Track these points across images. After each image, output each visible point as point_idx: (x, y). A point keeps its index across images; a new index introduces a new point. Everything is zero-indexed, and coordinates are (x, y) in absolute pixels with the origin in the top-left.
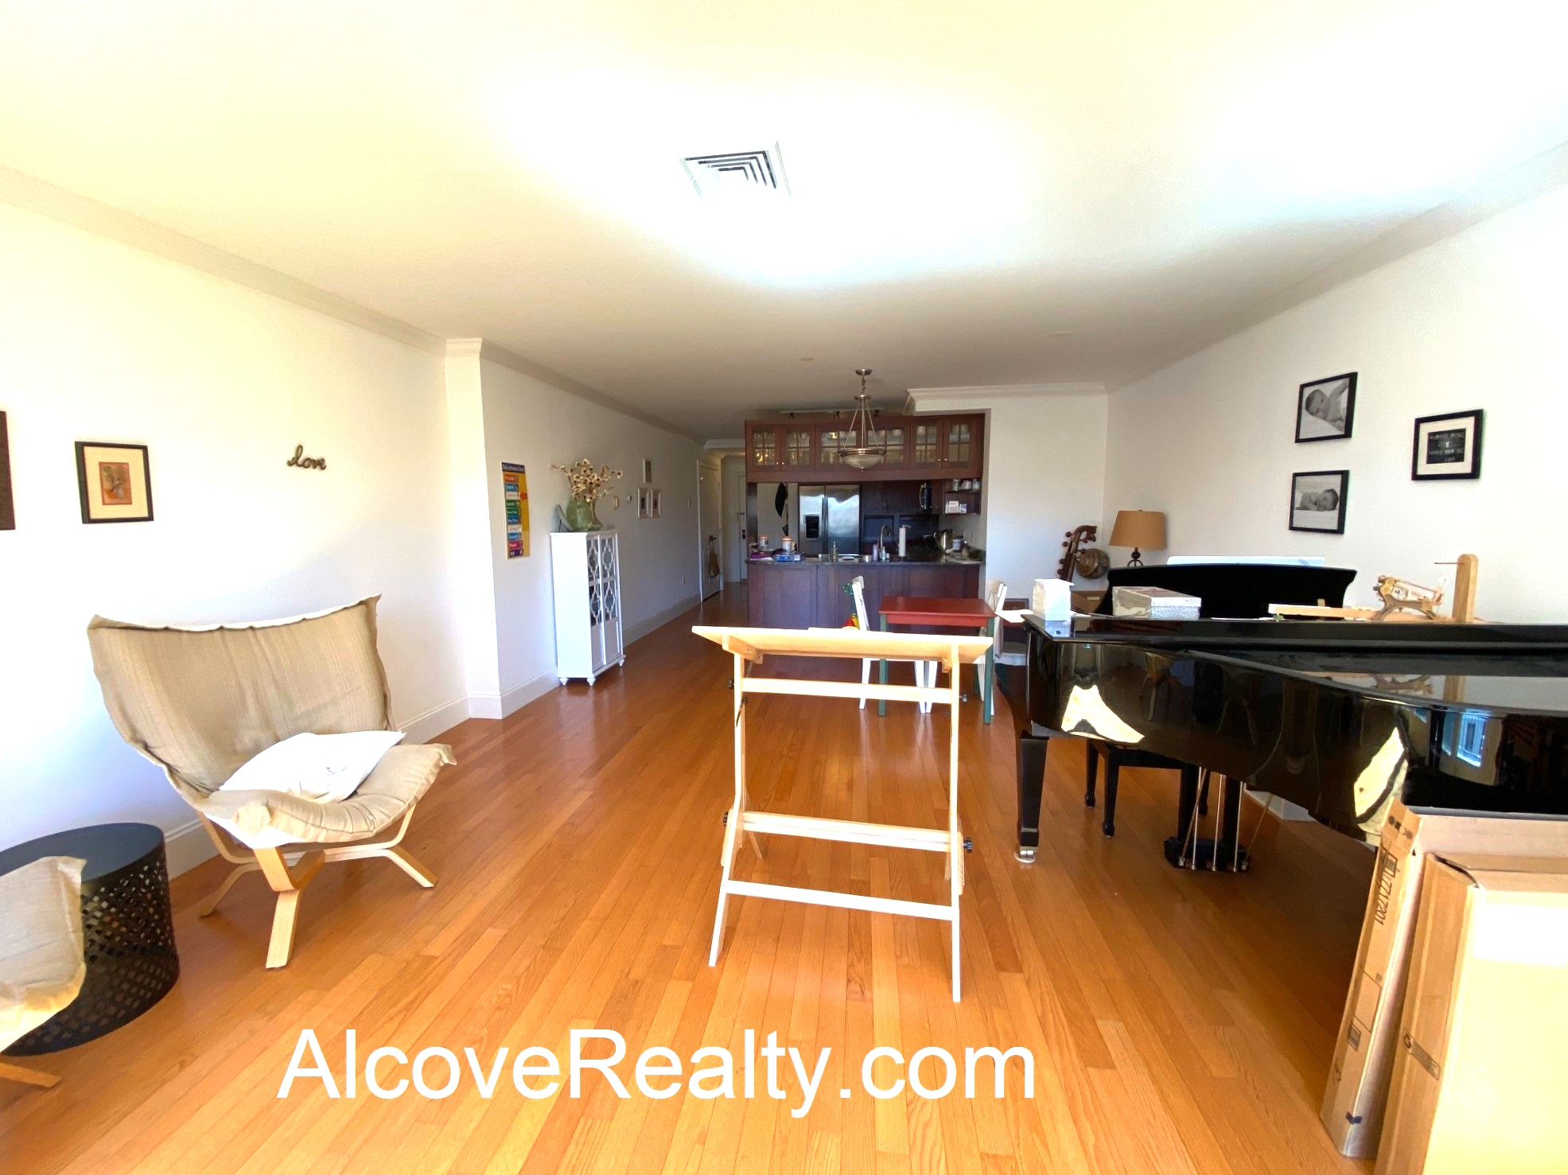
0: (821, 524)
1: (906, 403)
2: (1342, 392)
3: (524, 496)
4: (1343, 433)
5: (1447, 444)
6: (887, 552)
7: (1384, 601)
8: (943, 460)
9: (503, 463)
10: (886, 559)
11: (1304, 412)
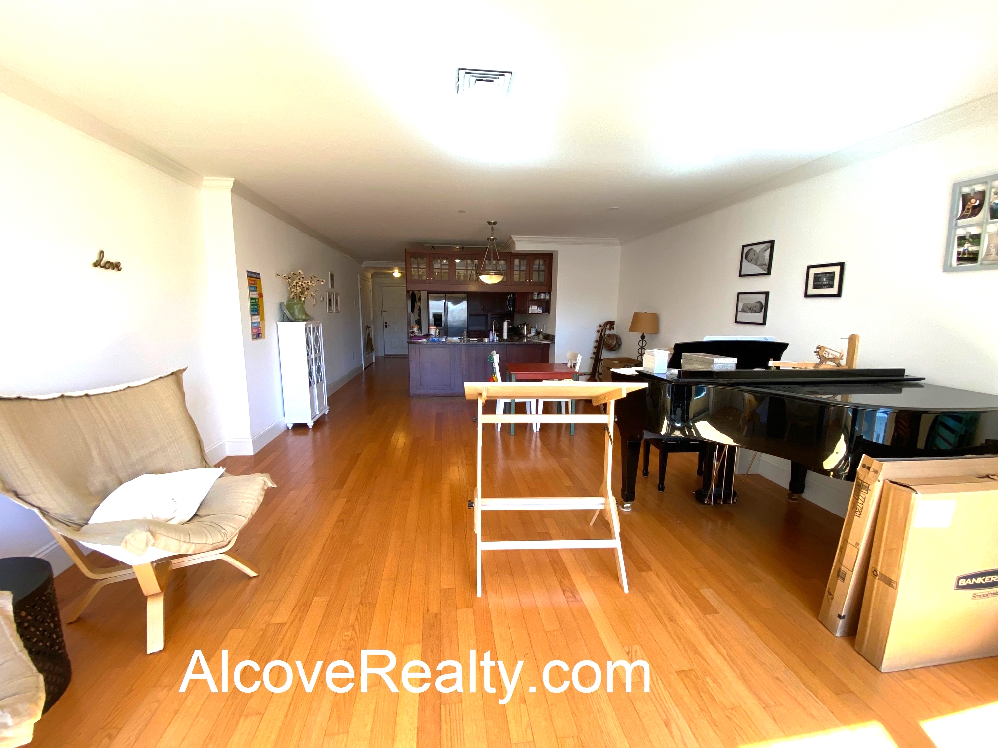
0: (443, 318)
1: (510, 243)
2: (766, 250)
3: (261, 295)
4: (767, 272)
5: (825, 279)
6: (497, 336)
7: (820, 358)
8: (530, 281)
9: (247, 271)
10: (497, 340)
11: (744, 259)
